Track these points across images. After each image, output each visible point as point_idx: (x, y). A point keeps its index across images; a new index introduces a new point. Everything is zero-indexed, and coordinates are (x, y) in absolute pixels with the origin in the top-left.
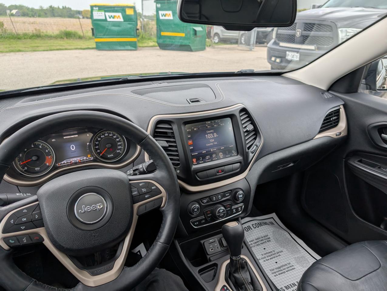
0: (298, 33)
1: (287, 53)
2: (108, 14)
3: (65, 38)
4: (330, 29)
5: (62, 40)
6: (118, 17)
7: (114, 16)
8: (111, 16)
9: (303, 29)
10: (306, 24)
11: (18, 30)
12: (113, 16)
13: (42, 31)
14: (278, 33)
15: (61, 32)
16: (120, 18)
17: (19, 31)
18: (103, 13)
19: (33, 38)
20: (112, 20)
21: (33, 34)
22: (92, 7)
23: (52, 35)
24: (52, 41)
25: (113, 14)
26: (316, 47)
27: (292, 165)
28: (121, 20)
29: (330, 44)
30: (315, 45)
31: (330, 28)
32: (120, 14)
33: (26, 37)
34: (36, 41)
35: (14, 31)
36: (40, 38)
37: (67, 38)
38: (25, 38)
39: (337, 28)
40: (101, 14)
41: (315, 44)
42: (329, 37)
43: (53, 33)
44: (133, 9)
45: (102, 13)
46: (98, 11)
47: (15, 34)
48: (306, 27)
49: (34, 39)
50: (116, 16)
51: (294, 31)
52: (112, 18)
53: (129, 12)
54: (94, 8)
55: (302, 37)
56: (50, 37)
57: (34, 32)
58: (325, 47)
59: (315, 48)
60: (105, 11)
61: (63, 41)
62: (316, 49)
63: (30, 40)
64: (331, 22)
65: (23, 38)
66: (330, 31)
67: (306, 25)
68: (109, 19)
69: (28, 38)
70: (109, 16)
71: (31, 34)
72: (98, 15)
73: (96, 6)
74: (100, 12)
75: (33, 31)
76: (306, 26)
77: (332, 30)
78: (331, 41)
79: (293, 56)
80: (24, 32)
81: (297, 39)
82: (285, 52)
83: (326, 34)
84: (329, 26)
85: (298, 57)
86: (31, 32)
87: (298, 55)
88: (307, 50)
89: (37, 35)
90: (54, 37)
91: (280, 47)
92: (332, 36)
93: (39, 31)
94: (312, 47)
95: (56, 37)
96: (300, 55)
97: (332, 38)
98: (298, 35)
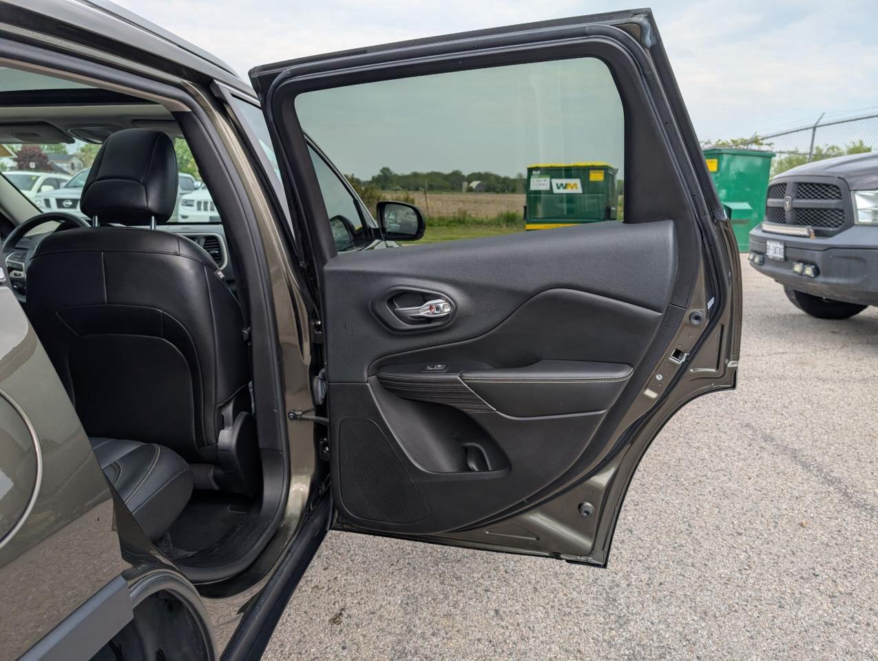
0: (787, 203)
1: (768, 243)
2: (555, 181)
3: (504, 227)
4: (838, 193)
5: (499, 229)
6: (575, 186)
7: (566, 184)
8: (562, 185)
9: (794, 195)
10: (800, 184)
12: (564, 185)
13: (468, 213)
14: (769, 205)
15: (501, 215)
16: (577, 188)
17: (433, 214)
18: (548, 179)
19: (452, 224)
20: (562, 191)
21: (454, 217)
22: (530, 170)
23: (485, 220)
24: (480, 230)
25: (564, 181)
26: (812, 230)
28: (579, 190)
29: (840, 224)
30: (809, 227)
31: (838, 191)
32: (578, 181)
33: (442, 222)
34: (455, 230)
36: (463, 226)
37: (507, 226)
38: (439, 225)
39: (849, 191)
40: (543, 182)
41: (809, 224)
42: (837, 209)
43: (487, 217)
44: (603, 171)
45: (545, 181)
46: (539, 177)
48: (799, 191)
49: (454, 226)
50: (570, 184)
51: (783, 200)
52: (561, 188)
53: (596, 177)
54: (534, 172)
55: (795, 211)
56: (479, 223)
57: (457, 215)
58: (831, 229)
59: (809, 232)
60: (552, 177)
61: (499, 231)
62: (813, 234)
63: (446, 228)
64: (839, 178)
65: (437, 224)
66: (838, 198)
67: (800, 187)
68: (556, 191)
69: (443, 225)
70: (557, 184)
71: (452, 219)
72: (539, 184)
73: (537, 169)
74: (542, 179)
75: (454, 213)
76: (799, 189)
77: (841, 195)
78: (841, 218)
79: (775, 250)
80: (442, 215)
81: (788, 216)
82: (766, 243)
83: (831, 204)
84: (835, 186)
85: (782, 251)
86: (452, 215)
87: (782, 246)
88: (797, 236)
89: (459, 220)
90: (486, 224)
91: (764, 231)
92: (841, 208)
93: (465, 213)
94: (803, 231)
95: (490, 223)
96: (785, 248)
97: (841, 211)
98: (787, 207)
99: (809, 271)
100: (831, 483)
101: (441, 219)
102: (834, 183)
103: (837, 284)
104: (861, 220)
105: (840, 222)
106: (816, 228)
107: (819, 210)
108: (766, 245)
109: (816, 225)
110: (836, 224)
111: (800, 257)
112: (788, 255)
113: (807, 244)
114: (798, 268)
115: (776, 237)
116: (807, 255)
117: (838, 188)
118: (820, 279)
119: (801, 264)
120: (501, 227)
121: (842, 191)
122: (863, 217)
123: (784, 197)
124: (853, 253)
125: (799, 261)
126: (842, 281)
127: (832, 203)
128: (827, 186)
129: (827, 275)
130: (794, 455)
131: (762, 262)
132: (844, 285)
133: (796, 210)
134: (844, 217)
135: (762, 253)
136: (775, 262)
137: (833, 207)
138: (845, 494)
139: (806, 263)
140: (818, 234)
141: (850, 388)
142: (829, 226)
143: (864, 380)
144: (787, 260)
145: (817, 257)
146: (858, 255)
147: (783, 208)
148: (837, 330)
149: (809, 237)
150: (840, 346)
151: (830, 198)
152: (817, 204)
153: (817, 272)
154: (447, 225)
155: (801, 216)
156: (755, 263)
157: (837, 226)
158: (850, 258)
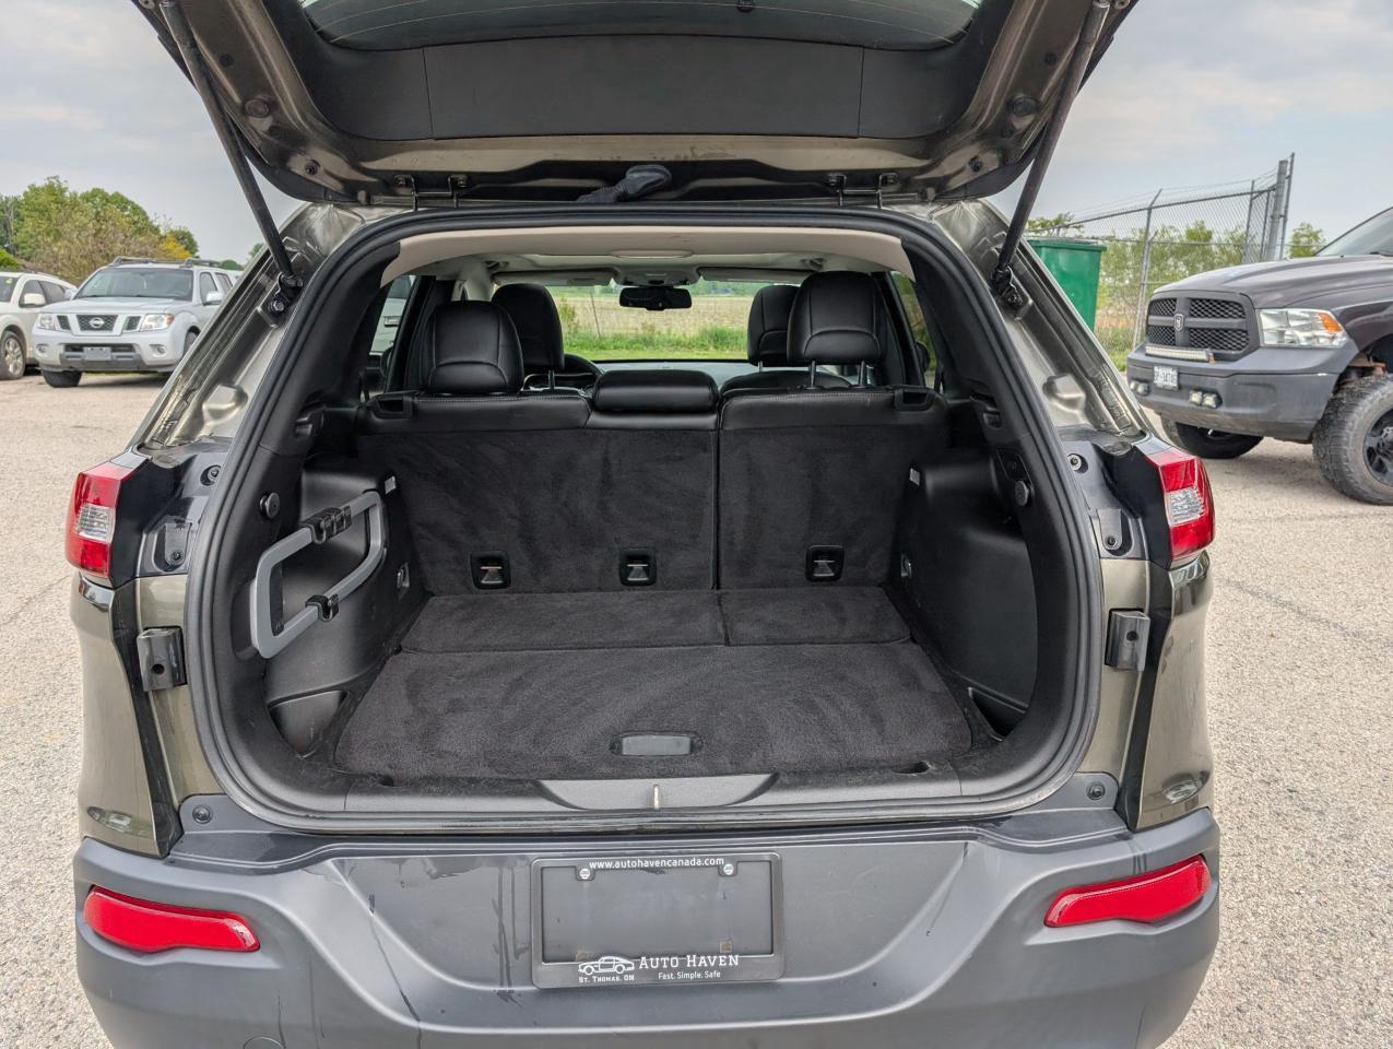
0: (1178, 322)
1: (1156, 369)
3: (711, 348)
4: (1240, 311)
9: (1187, 313)
10: (1194, 300)
11: (603, 328)
14: (1152, 323)
15: (704, 332)
17: (605, 331)
21: (637, 336)
26: (1211, 354)
29: (1244, 347)
30: (1207, 349)
31: (1240, 309)
33: (619, 343)
35: (595, 331)
37: (716, 348)
38: (616, 348)
39: (1255, 310)
42: (1240, 330)
43: (684, 335)
47: (594, 337)
48: (1193, 308)
51: (1172, 319)
55: (1188, 332)
57: (641, 332)
58: (1233, 353)
59: (1208, 356)
62: (1212, 358)
64: (1241, 294)
65: (612, 347)
66: (1240, 316)
67: (1193, 303)
71: (631, 338)
76: (1193, 306)
77: (1244, 314)
78: (1244, 339)
79: (1165, 377)
80: (617, 332)
81: (1179, 337)
82: (1152, 369)
83: (1232, 324)
84: (1236, 303)
85: (1176, 377)
86: (634, 331)
87: (1175, 373)
88: (1193, 360)
89: (645, 340)
90: (684, 346)
91: (1147, 355)
92: (1244, 328)
93: (652, 328)
94: (1201, 354)
95: (689, 343)
96: (1179, 374)
97: (1245, 332)
98: (1178, 325)
99: (1210, 400)
100: (1283, 605)
101: (618, 338)
102: (1236, 300)
103: (1243, 415)
104: (1267, 342)
105: (1243, 344)
106: (1215, 351)
107: (1217, 330)
108: (1153, 372)
109: (1214, 348)
110: (1239, 346)
111: (1198, 385)
112: (1182, 382)
113: (1207, 370)
114: (1196, 397)
115: (1166, 362)
116: (1207, 383)
117: (1240, 306)
118: (1223, 409)
119: (1200, 393)
120: (706, 350)
121: (1246, 310)
122: (1269, 339)
123: (1173, 315)
124: (1260, 379)
125: (1197, 390)
126: (1248, 411)
127: (1234, 322)
128: (1227, 303)
129: (1231, 404)
130: (1239, 586)
131: (1148, 392)
132: (1251, 416)
133: (1189, 330)
134: (1247, 339)
135: (1148, 382)
136: (1165, 391)
137: (1235, 327)
138: (1299, 612)
139: (1205, 391)
140: (1218, 358)
141: (1268, 526)
142: (1230, 349)
143: (1280, 519)
144: (1182, 389)
145: (1220, 384)
146: (1267, 382)
147: (1171, 328)
148: (1231, 471)
149: (1208, 362)
150: (1240, 487)
151: (1231, 316)
152: (1217, 323)
153: (1219, 401)
154: (627, 348)
155: (1197, 338)
156: (1138, 393)
157: (1239, 349)
158: (1257, 385)
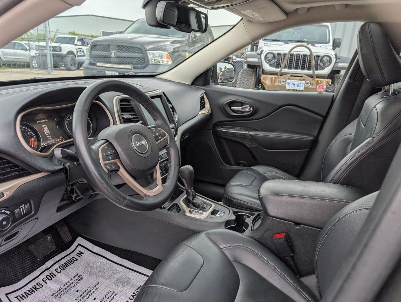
0: (113, 54)
4: (140, 51)
9: (116, 51)
14: (92, 54)
27: (187, 136)
29: (143, 64)
30: (131, 65)
39: (146, 51)
42: (141, 58)
48: (119, 49)
51: (109, 53)
55: (118, 58)
59: (131, 67)
62: (133, 68)
64: (140, 45)
66: (140, 53)
67: (119, 47)
77: (142, 52)
78: (143, 61)
81: (114, 60)
82: (105, 72)
83: (137, 55)
84: (138, 48)
91: (98, 66)
92: (143, 57)
94: (128, 66)
97: (143, 59)
98: (113, 55)
104: (152, 63)
105: (143, 63)
106: (133, 65)
110: (141, 64)
117: (141, 49)
123: (109, 51)
134: (145, 61)
137: (139, 57)
142: (138, 65)
147: (108, 56)
149: (131, 69)
151: (137, 53)
152: (132, 55)
157: (141, 65)
